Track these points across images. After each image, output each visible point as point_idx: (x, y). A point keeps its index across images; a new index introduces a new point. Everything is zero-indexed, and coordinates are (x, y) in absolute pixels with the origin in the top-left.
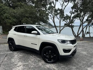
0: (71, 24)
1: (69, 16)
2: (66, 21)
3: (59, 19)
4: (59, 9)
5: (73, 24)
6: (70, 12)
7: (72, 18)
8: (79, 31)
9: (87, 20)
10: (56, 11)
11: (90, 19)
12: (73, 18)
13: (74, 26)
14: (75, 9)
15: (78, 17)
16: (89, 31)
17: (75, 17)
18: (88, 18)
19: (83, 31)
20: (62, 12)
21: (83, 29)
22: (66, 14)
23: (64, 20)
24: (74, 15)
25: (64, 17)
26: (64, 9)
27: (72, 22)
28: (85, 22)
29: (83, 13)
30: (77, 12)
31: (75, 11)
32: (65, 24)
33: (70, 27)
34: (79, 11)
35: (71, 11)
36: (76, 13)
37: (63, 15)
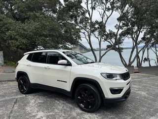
0: (117, 46)
1: (114, 33)
2: (109, 40)
3: (97, 38)
4: (97, 22)
5: (121, 46)
6: (115, 27)
7: (118, 36)
8: (131, 56)
9: (143, 39)
10: (92, 25)
11: (149, 36)
12: (120, 35)
13: (122, 49)
14: (123, 22)
15: (128, 33)
16: (148, 56)
17: (123, 34)
18: (145, 35)
19: (137, 56)
20: (102, 26)
21: (138, 53)
22: (109, 30)
23: (105, 40)
24: (122, 31)
25: (105, 35)
26: (106, 21)
27: (119, 42)
28: (141, 41)
29: (136, 28)
30: (127, 25)
31: (123, 24)
32: (108, 47)
33: (116, 50)
34: (129, 24)
35: (117, 25)
36: (125, 28)
37: (105, 31)
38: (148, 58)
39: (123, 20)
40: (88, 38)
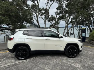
0: (56, 26)
1: (54, 17)
2: (51, 22)
4: (43, 9)
6: (55, 13)
7: (57, 20)
8: (64, 32)
10: (40, 10)
11: (74, 20)
13: (59, 27)
14: (60, 11)
15: (63, 18)
16: (74, 32)
17: (60, 18)
19: (68, 32)
20: (47, 12)
21: (68, 30)
22: (51, 15)
23: (49, 21)
24: (59, 16)
25: (49, 18)
27: (57, 23)
28: (69, 23)
30: (62, 13)
31: (60, 12)
32: (51, 26)
33: (55, 28)
34: (64, 12)
35: (56, 12)
36: (61, 14)
37: (49, 16)
38: (73, 33)
39: (60, 9)
40: (36, 19)
